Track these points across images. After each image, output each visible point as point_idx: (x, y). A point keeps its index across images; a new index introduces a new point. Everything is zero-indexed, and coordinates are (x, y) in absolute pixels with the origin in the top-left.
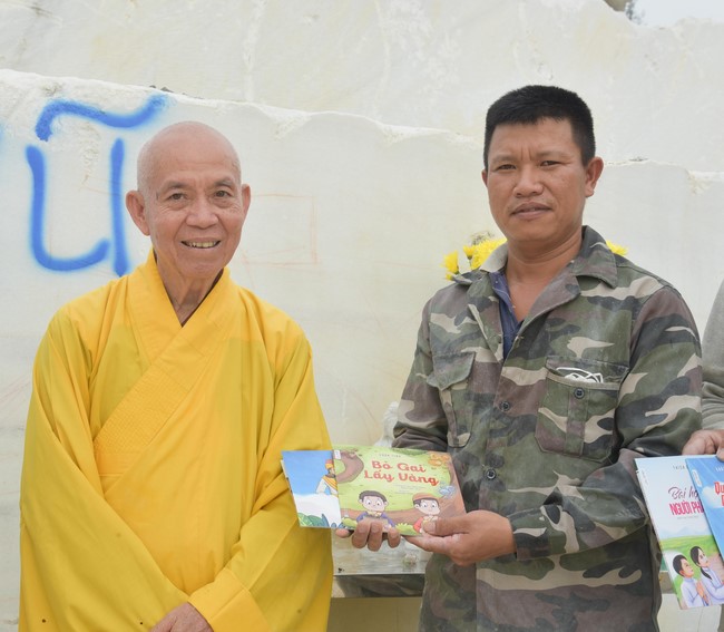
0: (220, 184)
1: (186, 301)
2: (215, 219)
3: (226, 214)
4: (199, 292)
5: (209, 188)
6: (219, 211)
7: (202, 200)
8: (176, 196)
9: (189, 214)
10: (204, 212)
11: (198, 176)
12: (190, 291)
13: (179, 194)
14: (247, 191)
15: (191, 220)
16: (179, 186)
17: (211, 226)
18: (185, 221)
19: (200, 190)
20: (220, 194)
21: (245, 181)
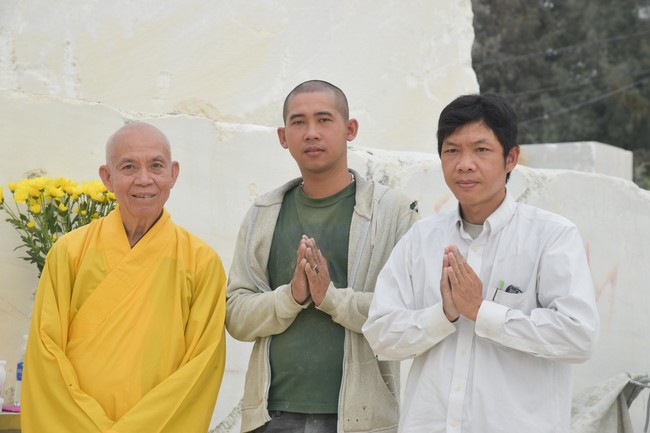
0: (155, 160)
1: (136, 233)
2: (152, 181)
3: (159, 178)
4: (144, 227)
5: (148, 162)
6: (154, 176)
7: (144, 169)
8: (129, 167)
9: (136, 178)
10: (145, 176)
11: (142, 154)
12: (139, 226)
13: (130, 166)
14: (176, 165)
15: (137, 182)
16: (130, 161)
17: (149, 185)
18: (133, 183)
19: (143, 164)
20: (156, 165)
21: (174, 159)
